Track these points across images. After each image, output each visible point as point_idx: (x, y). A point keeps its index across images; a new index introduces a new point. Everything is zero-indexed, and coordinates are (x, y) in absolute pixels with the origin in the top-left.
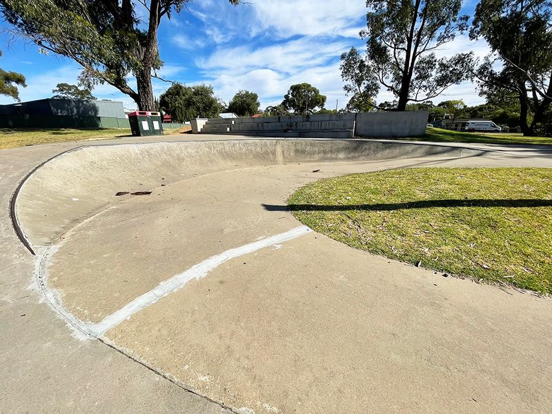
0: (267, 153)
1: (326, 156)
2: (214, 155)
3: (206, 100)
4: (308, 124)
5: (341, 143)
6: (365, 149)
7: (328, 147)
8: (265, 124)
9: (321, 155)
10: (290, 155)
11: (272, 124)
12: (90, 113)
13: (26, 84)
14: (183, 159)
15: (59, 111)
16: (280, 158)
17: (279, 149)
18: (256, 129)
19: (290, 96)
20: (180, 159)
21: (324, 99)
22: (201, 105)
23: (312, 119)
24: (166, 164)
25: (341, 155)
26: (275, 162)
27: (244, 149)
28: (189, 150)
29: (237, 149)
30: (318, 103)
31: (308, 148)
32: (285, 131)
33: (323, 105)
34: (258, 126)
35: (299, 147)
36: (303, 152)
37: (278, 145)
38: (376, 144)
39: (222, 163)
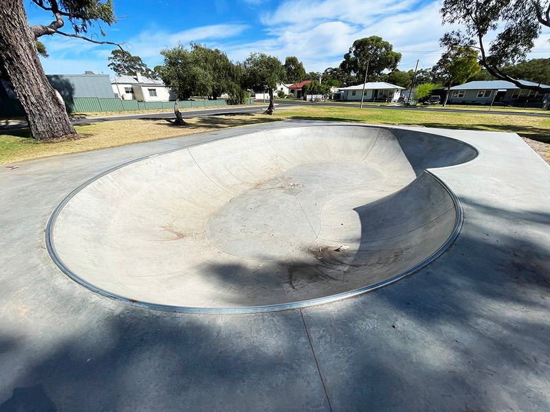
13: (47, 53)
19: (352, 55)
21: (397, 58)
30: (389, 64)
33: (395, 66)
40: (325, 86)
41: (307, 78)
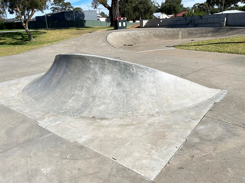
0: (174, 35)
1: (202, 35)
2: (151, 35)
3: (146, 7)
4: (200, 20)
5: (211, 29)
6: (222, 32)
7: (204, 31)
8: (178, 21)
9: (200, 35)
10: (185, 35)
11: (181, 21)
12: (81, 18)
14: (140, 37)
15: (68, 18)
16: (180, 36)
17: (180, 33)
18: (173, 24)
20: (139, 37)
22: (143, 10)
23: (203, 17)
24: (134, 38)
25: (210, 35)
26: (177, 38)
27: (164, 33)
28: (142, 34)
29: (161, 33)
31: (195, 32)
32: (188, 24)
34: (174, 22)
35: (190, 32)
36: (192, 34)
37: (180, 31)
38: (227, 29)
39: (154, 39)
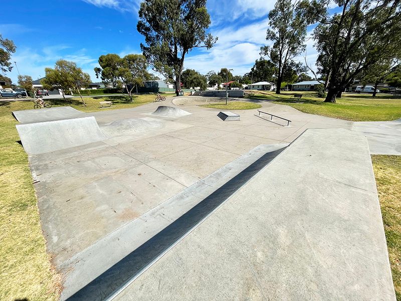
10: (209, 101)
12: (156, 86)
16: (206, 101)
40: (240, 84)
41: (233, 79)
